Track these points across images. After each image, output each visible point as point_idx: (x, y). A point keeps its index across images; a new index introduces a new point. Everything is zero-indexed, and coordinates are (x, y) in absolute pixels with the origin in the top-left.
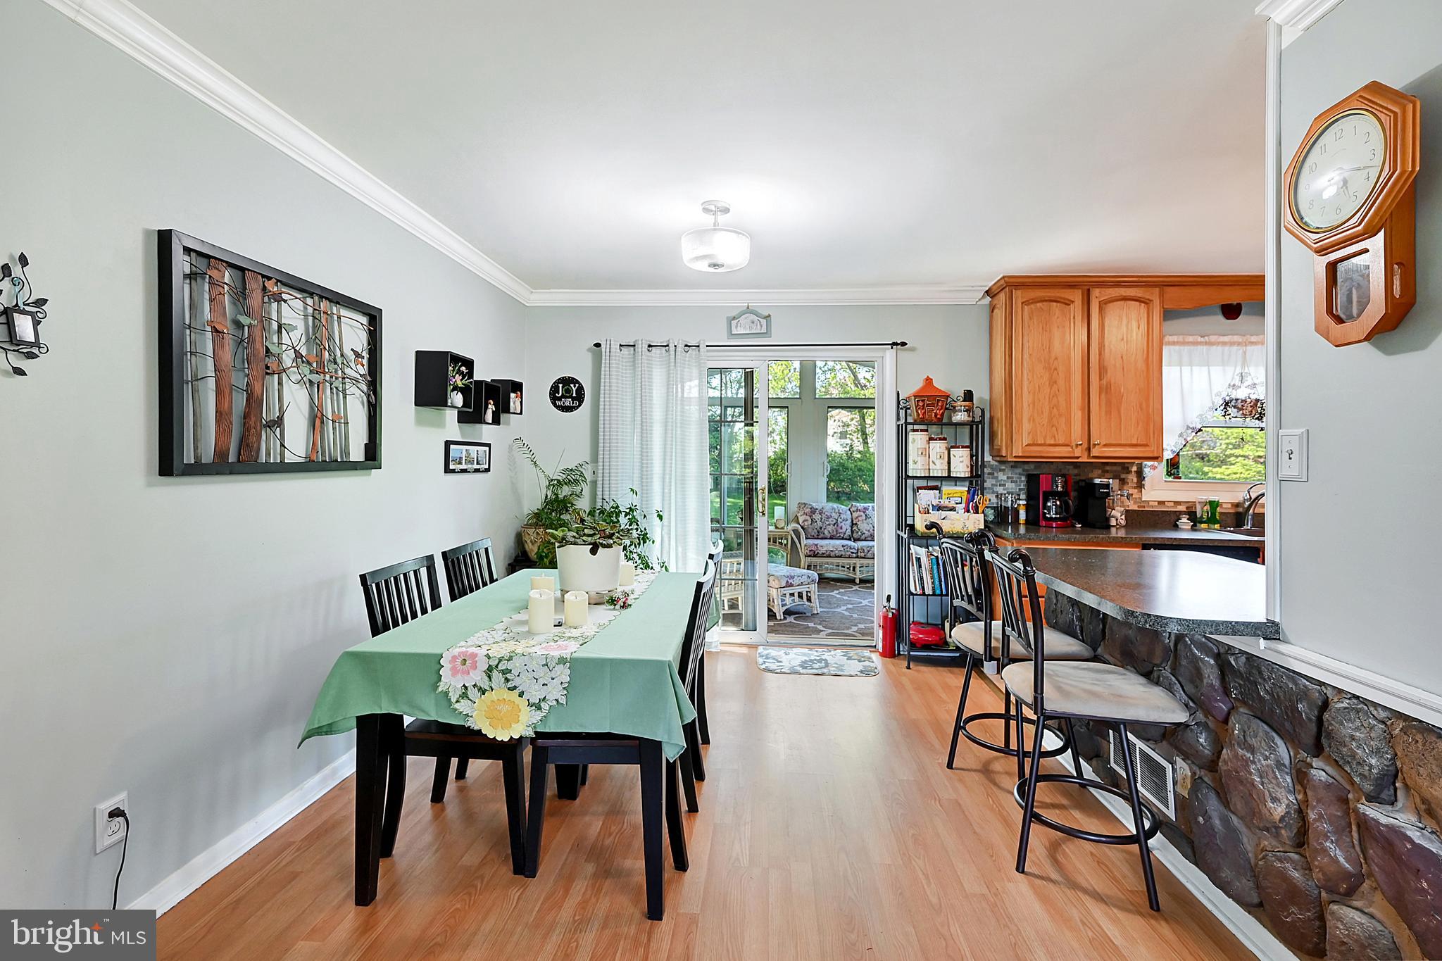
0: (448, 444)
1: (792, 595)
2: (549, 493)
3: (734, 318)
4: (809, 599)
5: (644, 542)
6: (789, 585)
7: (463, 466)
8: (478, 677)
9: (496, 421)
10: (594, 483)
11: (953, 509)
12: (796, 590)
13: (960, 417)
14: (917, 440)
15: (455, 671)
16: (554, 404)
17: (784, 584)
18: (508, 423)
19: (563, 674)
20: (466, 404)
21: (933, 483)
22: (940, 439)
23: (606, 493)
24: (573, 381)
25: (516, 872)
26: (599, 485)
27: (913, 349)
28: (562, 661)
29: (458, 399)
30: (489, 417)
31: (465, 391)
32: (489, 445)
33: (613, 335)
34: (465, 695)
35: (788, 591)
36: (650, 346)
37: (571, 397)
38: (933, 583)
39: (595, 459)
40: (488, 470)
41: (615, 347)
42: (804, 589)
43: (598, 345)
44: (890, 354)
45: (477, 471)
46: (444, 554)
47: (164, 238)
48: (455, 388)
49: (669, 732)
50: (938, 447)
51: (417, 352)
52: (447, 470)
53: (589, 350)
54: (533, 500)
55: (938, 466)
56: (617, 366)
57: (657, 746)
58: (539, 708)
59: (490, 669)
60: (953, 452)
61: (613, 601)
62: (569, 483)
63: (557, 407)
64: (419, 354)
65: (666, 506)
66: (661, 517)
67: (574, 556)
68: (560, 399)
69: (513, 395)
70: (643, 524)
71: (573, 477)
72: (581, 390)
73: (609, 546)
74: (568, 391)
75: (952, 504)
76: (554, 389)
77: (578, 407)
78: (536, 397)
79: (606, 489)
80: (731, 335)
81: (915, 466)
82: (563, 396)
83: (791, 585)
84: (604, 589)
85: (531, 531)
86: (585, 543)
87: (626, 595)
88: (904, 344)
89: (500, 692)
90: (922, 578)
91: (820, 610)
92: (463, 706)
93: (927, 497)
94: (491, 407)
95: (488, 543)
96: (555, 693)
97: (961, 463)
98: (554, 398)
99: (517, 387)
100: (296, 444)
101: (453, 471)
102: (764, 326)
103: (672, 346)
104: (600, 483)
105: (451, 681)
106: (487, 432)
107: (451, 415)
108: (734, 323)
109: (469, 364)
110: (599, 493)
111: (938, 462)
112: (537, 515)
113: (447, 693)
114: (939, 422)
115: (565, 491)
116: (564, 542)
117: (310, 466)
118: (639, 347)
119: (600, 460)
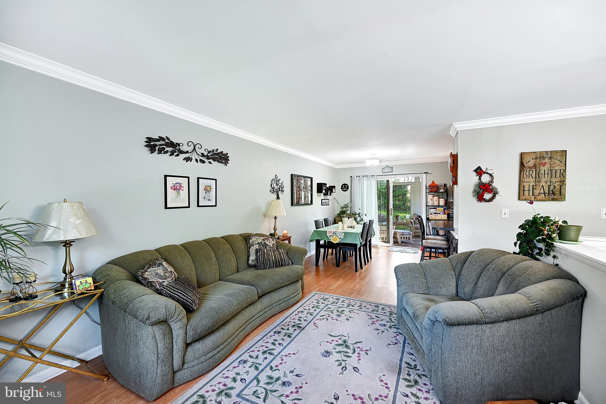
0: (322, 200)
1: (404, 238)
2: (341, 210)
3: (384, 168)
4: (409, 239)
5: (362, 221)
6: (402, 235)
7: (324, 204)
8: (332, 234)
9: (330, 195)
10: (351, 207)
11: (439, 214)
12: (405, 236)
13: (442, 190)
14: (430, 197)
15: (329, 233)
16: (342, 190)
17: (401, 234)
18: (332, 195)
19: (343, 234)
20: (325, 192)
21: (435, 207)
22: (436, 196)
23: (354, 210)
24: (346, 184)
25: (337, 266)
26: (352, 208)
27: (431, 174)
28: (343, 232)
29: (324, 191)
30: (329, 194)
31: (325, 190)
32: (329, 200)
33: (354, 174)
34: (330, 237)
35: (403, 236)
36: (363, 176)
37: (346, 188)
38: (433, 232)
39: (351, 202)
40: (329, 205)
41: (355, 177)
42: (407, 236)
43: (351, 176)
44: (425, 175)
45: (327, 205)
46: (324, 219)
47: (292, 175)
48: (324, 189)
49: (358, 242)
50: (436, 198)
51: (317, 183)
52: (322, 205)
53: (350, 177)
54: (338, 211)
55: (436, 203)
56: (356, 181)
57: (356, 245)
58: (340, 239)
59: (333, 233)
60: (440, 199)
61: (352, 227)
62: (345, 208)
63: (343, 190)
64: (318, 184)
65: (367, 213)
66: (366, 215)
67: (345, 219)
68: (343, 189)
69: (333, 189)
70: (362, 217)
71: (346, 206)
72: (348, 186)
73: (351, 218)
74: (345, 187)
75: (439, 212)
76: (342, 186)
77: (347, 190)
78: (338, 189)
79: (354, 209)
80: (383, 173)
81: (429, 203)
82: (344, 188)
83: (403, 235)
84: (350, 225)
85: (337, 218)
86: (347, 217)
87: (354, 226)
88: (427, 173)
89: (335, 237)
90: (430, 230)
91: (412, 242)
92: (330, 238)
93: (433, 211)
94: (329, 192)
95: (330, 218)
96: (342, 237)
97: (442, 202)
98: (342, 188)
99: (334, 187)
100: (303, 201)
101: (323, 205)
102: (391, 170)
103: (368, 176)
104: (352, 207)
105: (328, 235)
106: (328, 197)
107: (322, 194)
108: (384, 170)
109: (326, 184)
110: (352, 210)
111: (436, 202)
112: (338, 214)
113: (328, 236)
114: (436, 192)
115: (344, 209)
116: (344, 217)
117: (305, 204)
118: (361, 177)
119: (352, 202)
